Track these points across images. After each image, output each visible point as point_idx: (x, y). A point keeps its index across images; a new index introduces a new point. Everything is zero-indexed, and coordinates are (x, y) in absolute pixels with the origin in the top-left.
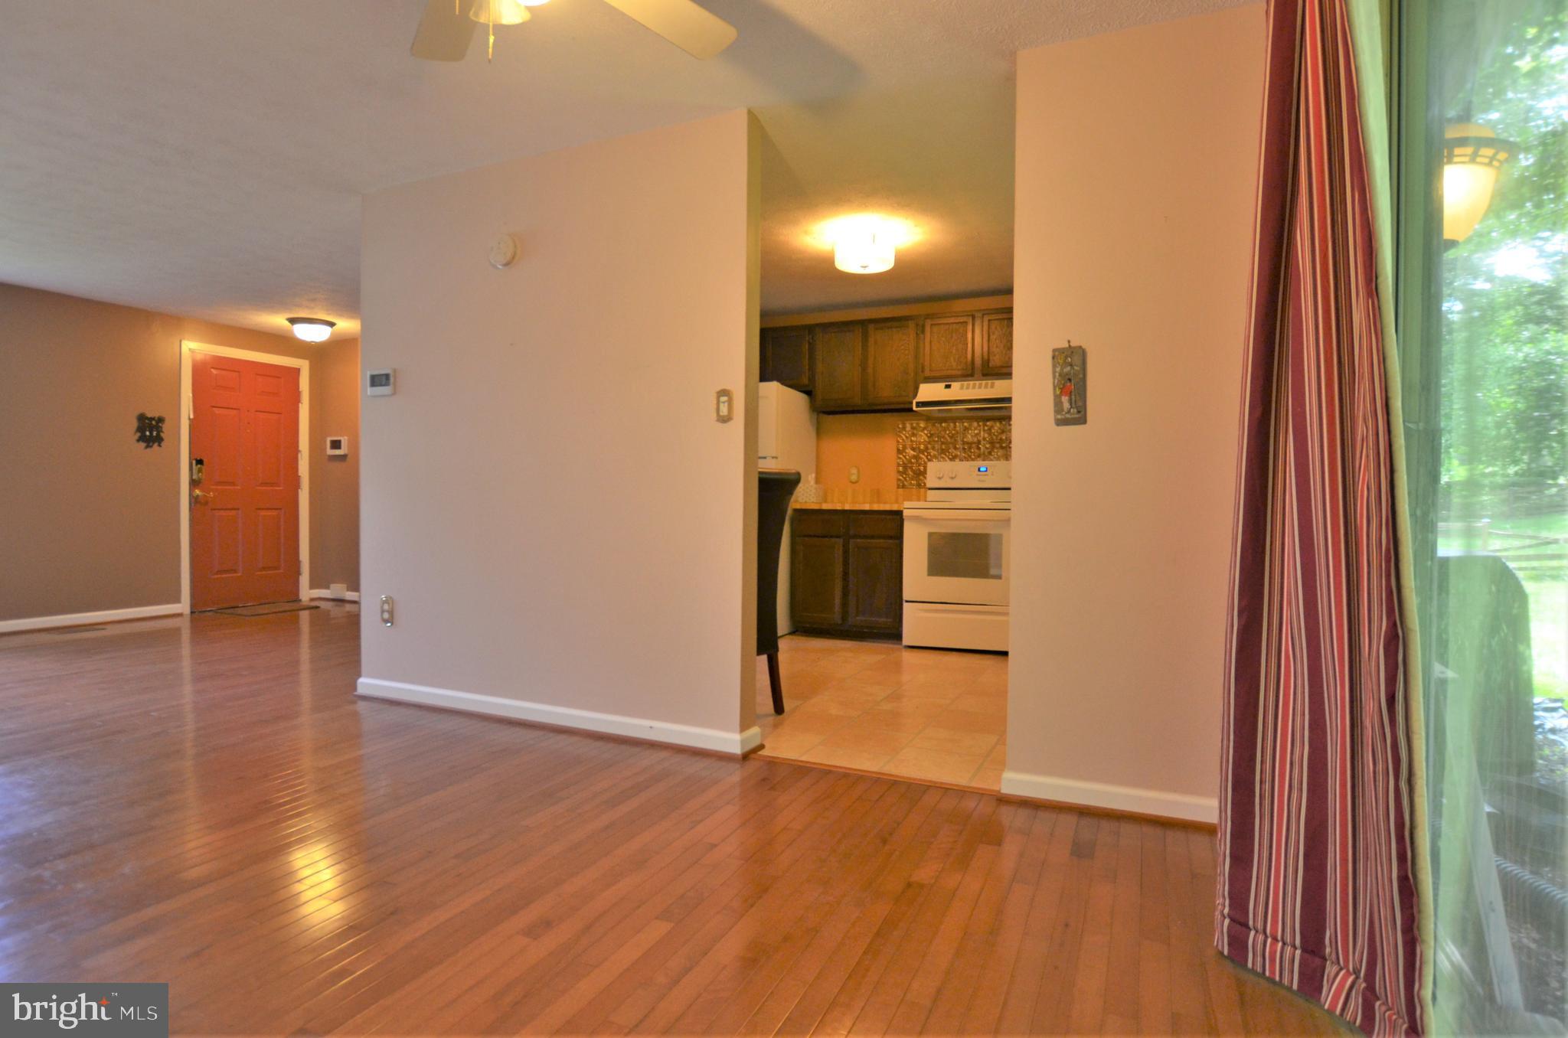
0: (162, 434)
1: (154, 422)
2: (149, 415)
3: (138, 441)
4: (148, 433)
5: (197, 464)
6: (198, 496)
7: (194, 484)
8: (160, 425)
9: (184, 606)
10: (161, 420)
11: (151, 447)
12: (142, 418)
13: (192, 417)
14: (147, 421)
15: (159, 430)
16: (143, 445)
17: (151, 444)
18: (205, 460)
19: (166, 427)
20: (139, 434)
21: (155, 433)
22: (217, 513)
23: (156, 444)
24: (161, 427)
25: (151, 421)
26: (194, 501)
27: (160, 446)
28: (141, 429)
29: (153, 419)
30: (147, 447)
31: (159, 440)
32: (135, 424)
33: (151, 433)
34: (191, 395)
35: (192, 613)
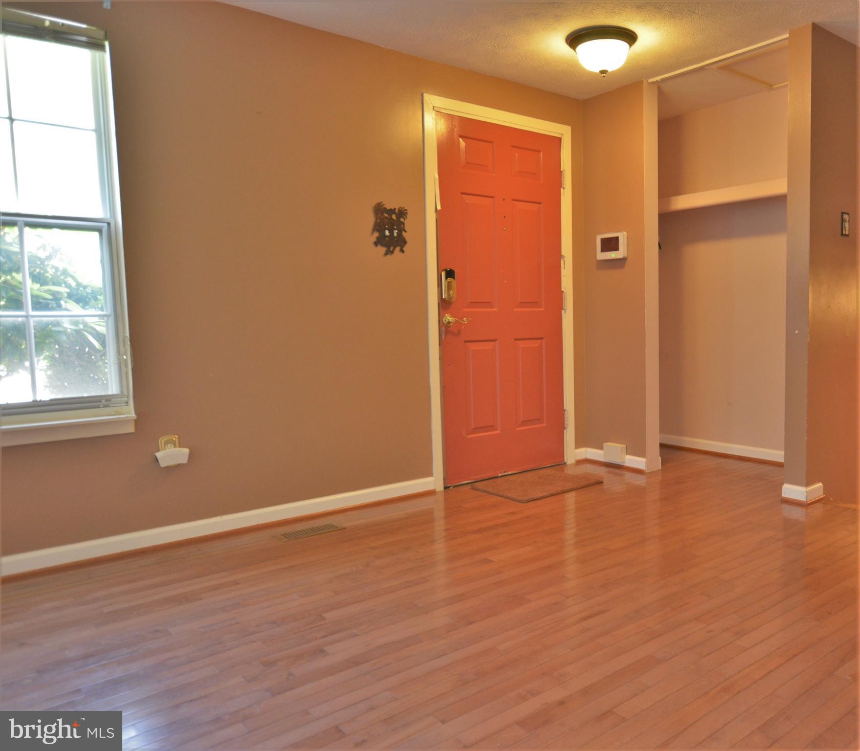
0: (404, 233)
1: (394, 217)
2: (388, 206)
3: (376, 244)
4: (387, 233)
5: (446, 278)
6: (449, 323)
7: (444, 305)
8: (402, 220)
9: (434, 481)
10: (402, 213)
11: (392, 252)
12: (379, 209)
13: (439, 208)
14: (386, 215)
15: (401, 230)
16: (382, 250)
17: (392, 249)
18: (456, 272)
19: (409, 223)
20: (376, 234)
21: (395, 233)
22: (473, 347)
23: (398, 249)
24: (403, 224)
25: (390, 215)
26: (445, 330)
27: (402, 251)
28: (378, 227)
29: (392, 211)
30: (386, 254)
31: (401, 242)
32: (370, 220)
33: (391, 232)
34: (437, 176)
35: (445, 488)
